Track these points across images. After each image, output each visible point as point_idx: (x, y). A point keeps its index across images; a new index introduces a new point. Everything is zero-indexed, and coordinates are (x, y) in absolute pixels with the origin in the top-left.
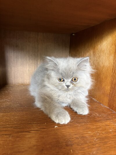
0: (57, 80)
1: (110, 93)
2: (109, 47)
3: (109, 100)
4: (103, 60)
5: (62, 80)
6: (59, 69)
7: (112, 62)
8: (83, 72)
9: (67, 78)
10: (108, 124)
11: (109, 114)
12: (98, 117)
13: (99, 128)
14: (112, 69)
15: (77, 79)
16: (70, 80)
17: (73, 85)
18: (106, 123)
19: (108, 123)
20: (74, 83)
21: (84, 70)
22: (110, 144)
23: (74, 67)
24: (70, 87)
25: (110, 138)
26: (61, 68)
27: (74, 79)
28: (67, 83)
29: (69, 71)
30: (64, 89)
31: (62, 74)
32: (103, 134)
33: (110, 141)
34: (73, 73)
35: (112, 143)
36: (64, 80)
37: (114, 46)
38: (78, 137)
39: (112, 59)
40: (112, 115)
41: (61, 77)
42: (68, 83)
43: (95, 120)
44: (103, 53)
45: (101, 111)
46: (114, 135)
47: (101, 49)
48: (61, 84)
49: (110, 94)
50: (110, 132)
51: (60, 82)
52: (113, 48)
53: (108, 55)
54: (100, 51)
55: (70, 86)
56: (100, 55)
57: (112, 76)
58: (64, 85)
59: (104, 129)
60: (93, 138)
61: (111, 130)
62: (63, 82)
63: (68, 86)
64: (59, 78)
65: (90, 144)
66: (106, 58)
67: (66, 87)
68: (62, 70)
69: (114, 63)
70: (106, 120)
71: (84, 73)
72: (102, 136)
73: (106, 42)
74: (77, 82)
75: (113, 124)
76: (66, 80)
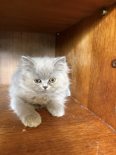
0: (34, 81)
1: (89, 93)
2: (87, 45)
3: (89, 101)
4: (83, 59)
5: (39, 81)
6: (36, 70)
7: (90, 61)
8: (60, 72)
9: (44, 79)
10: (82, 127)
11: (86, 116)
12: (74, 119)
13: (70, 131)
14: (90, 69)
15: (54, 79)
16: (47, 81)
17: (51, 86)
18: (79, 126)
19: (82, 125)
20: (52, 84)
21: (61, 70)
22: (76, 149)
23: (51, 67)
24: (47, 89)
25: (78, 143)
26: (37, 69)
27: (51, 79)
28: (44, 84)
29: (46, 71)
30: (41, 91)
31: (38, 74)
32: (72, 137)
33: (77, 146)
34: (50, 74)
35: (79, 148)
36: (41, 81)
37: (91, 45)
38: (44, 142)
39: (90, 58)
40: (89, 117)
41: (37, 78)
42: (46, 85)
43: (69, 122)
44: (82, 52)
45: (79, 113)
46: (84, 139)
47: (81, 48)
48: (38, 85)
49: (89, 95)
50: (81, 136)
51: (37, 84)
52: (90, 47)
53: (87, 54)
54: (80, 50)
55: (47, 87)
56: (80, 54)
57: (90, 75)
58: (41, 86)
59: (75, 132)
60: (60, 143)
61: (82, 134)
62: (40, 83)
63: (45, 88)
64: (35, 79)
65: (53, 150)
66: (84, 57)
67: (43, 89)
68: (38, 70)
69: (91, 63)
70: (81, 122)
71: (62, 73)
72: (70, 141)
73: (85, 40)
74: (55, 83)
75: (87, 127)
76: (43, 81)
